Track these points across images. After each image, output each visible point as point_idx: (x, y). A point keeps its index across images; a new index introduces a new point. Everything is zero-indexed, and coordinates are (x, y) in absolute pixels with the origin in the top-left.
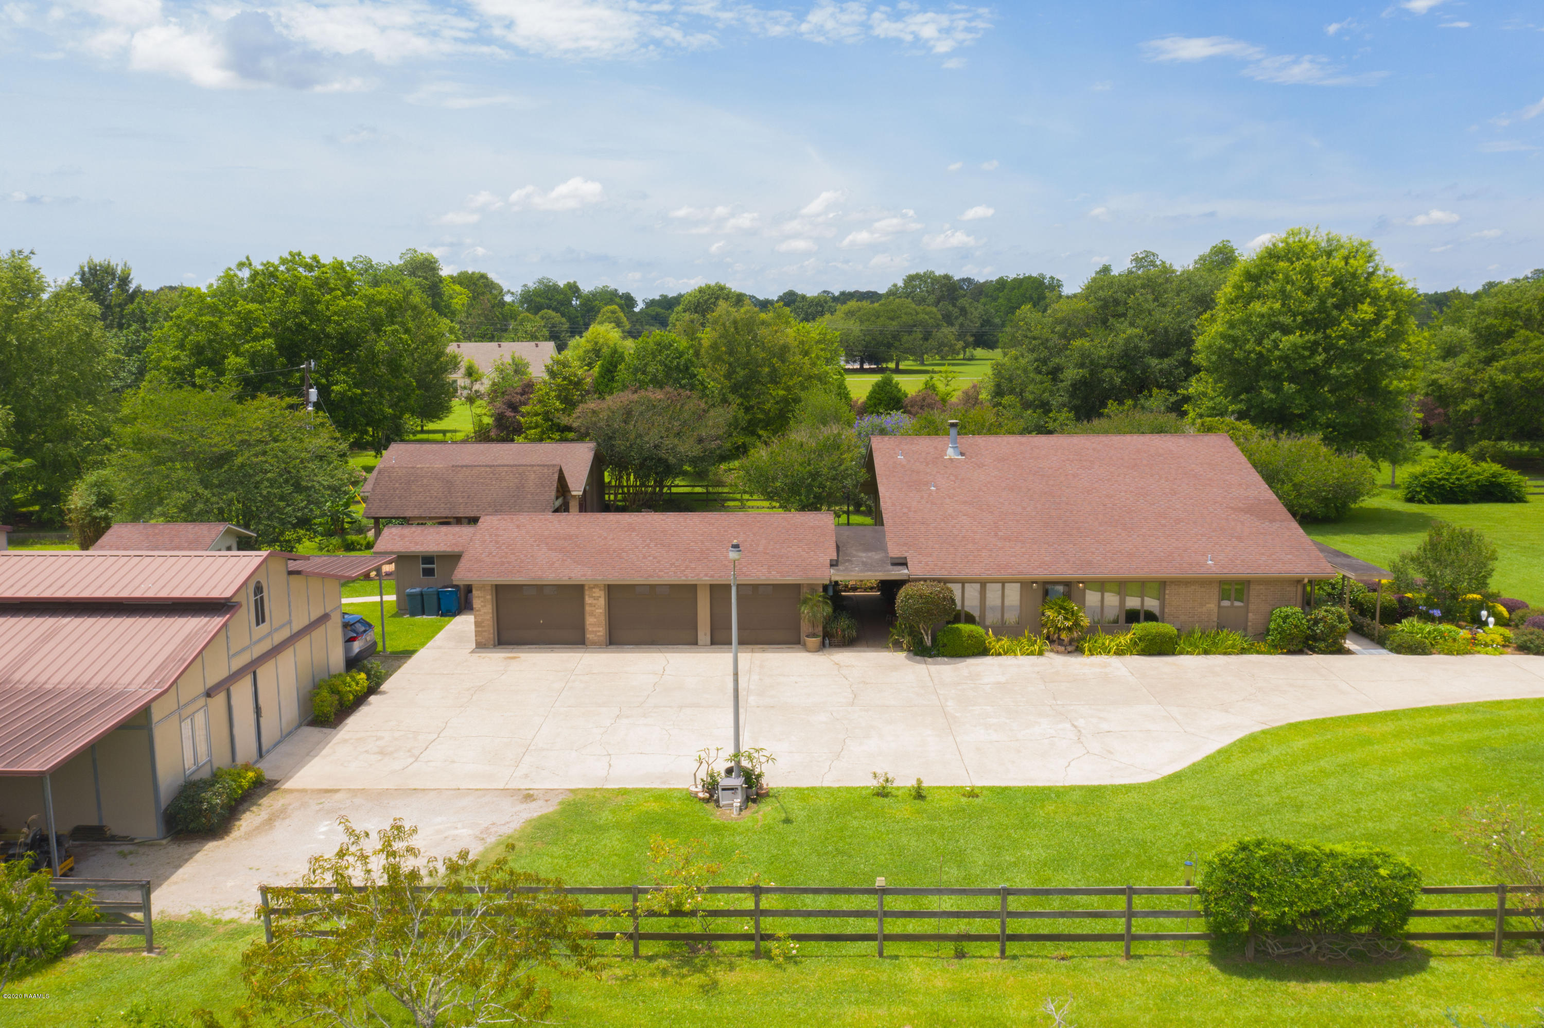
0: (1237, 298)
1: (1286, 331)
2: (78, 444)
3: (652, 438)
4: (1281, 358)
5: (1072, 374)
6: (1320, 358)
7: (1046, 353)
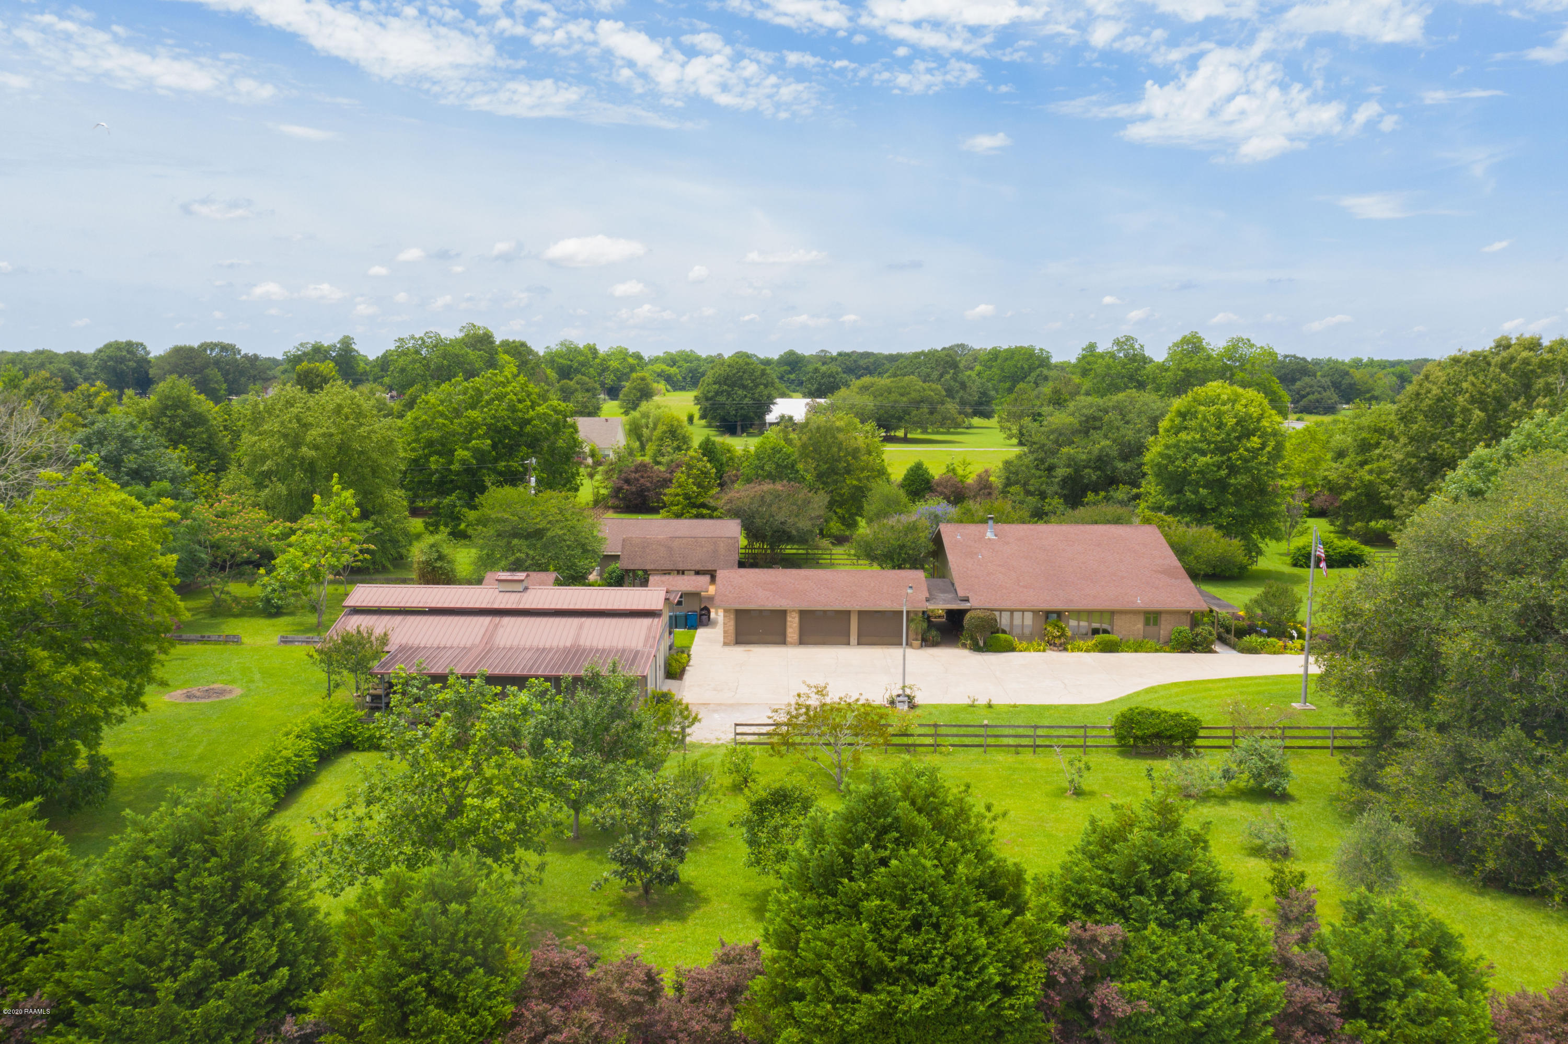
0: (1172, 427)
1: (1203, 453)
2: (390, 517)
3: (780, 517)
4: (1198, 472)
5: (1061, 472)
6: (1223, 473)
7: (1042, 455)
